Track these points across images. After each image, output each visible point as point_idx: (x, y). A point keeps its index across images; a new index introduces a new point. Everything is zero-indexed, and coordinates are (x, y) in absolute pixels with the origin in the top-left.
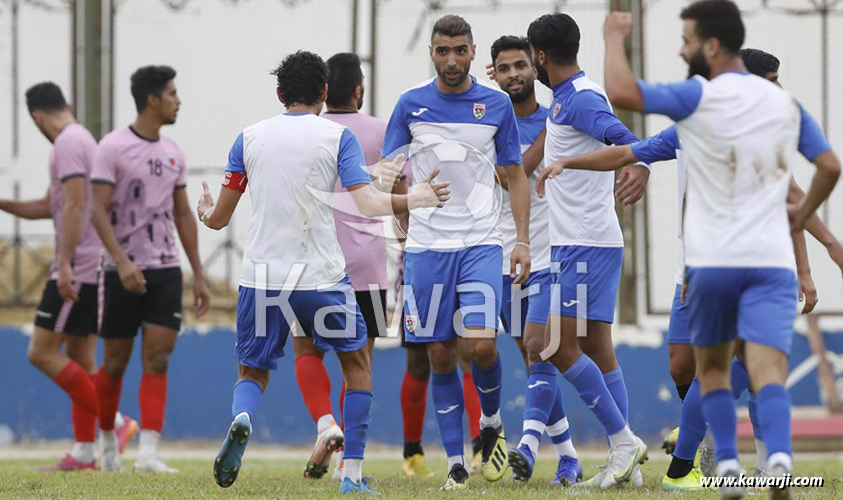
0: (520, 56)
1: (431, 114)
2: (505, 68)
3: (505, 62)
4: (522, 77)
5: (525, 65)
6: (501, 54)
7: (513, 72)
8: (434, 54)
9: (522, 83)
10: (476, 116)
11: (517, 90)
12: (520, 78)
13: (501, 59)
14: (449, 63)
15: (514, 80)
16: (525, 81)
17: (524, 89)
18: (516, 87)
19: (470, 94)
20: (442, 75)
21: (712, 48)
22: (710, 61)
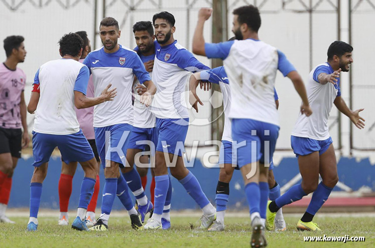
1: (100, 63)
10: (121, 63)
11: (143, 49)
16: (147, 45)
19: (118, 53)
21: (244, 28)
22: (243, 34)
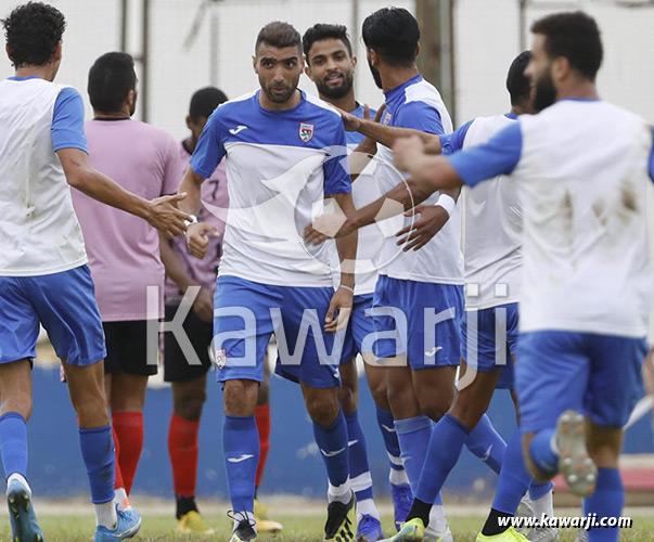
0: (338, 45)
1: (251, 133)
2: (321, 60)
3: (321, 53)
4: (341, 68)
5: (344, 56)
6: (316, 44)
7: (332, 64)
8: (258, 65)
9: (342, 76)
10: (303, 138)
11: (335, 84)
12: (339, 71)
13: (316, 51)
14: (276, 78)
15: (331, 72)
16: (345, 74)
17: (343, 84)
18: (335, 80)
19: (298, 111)
20: (267, 90)
21: (560, 69)
22: (558, 85)
